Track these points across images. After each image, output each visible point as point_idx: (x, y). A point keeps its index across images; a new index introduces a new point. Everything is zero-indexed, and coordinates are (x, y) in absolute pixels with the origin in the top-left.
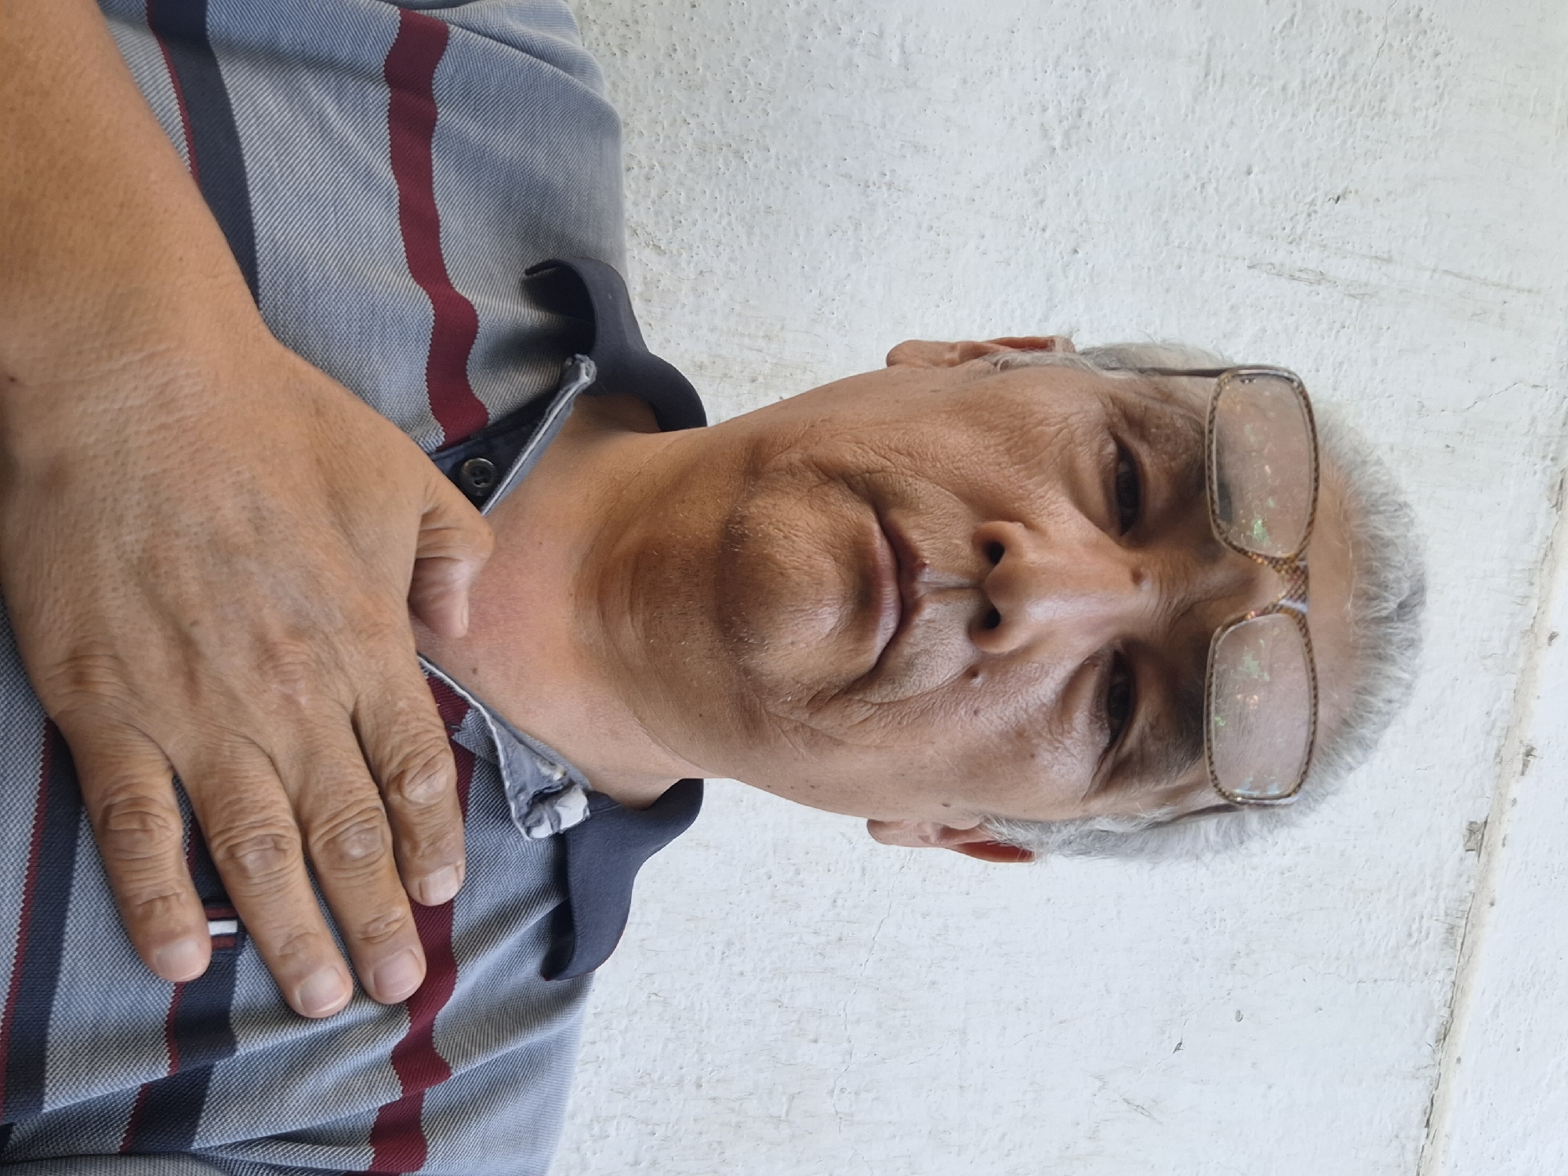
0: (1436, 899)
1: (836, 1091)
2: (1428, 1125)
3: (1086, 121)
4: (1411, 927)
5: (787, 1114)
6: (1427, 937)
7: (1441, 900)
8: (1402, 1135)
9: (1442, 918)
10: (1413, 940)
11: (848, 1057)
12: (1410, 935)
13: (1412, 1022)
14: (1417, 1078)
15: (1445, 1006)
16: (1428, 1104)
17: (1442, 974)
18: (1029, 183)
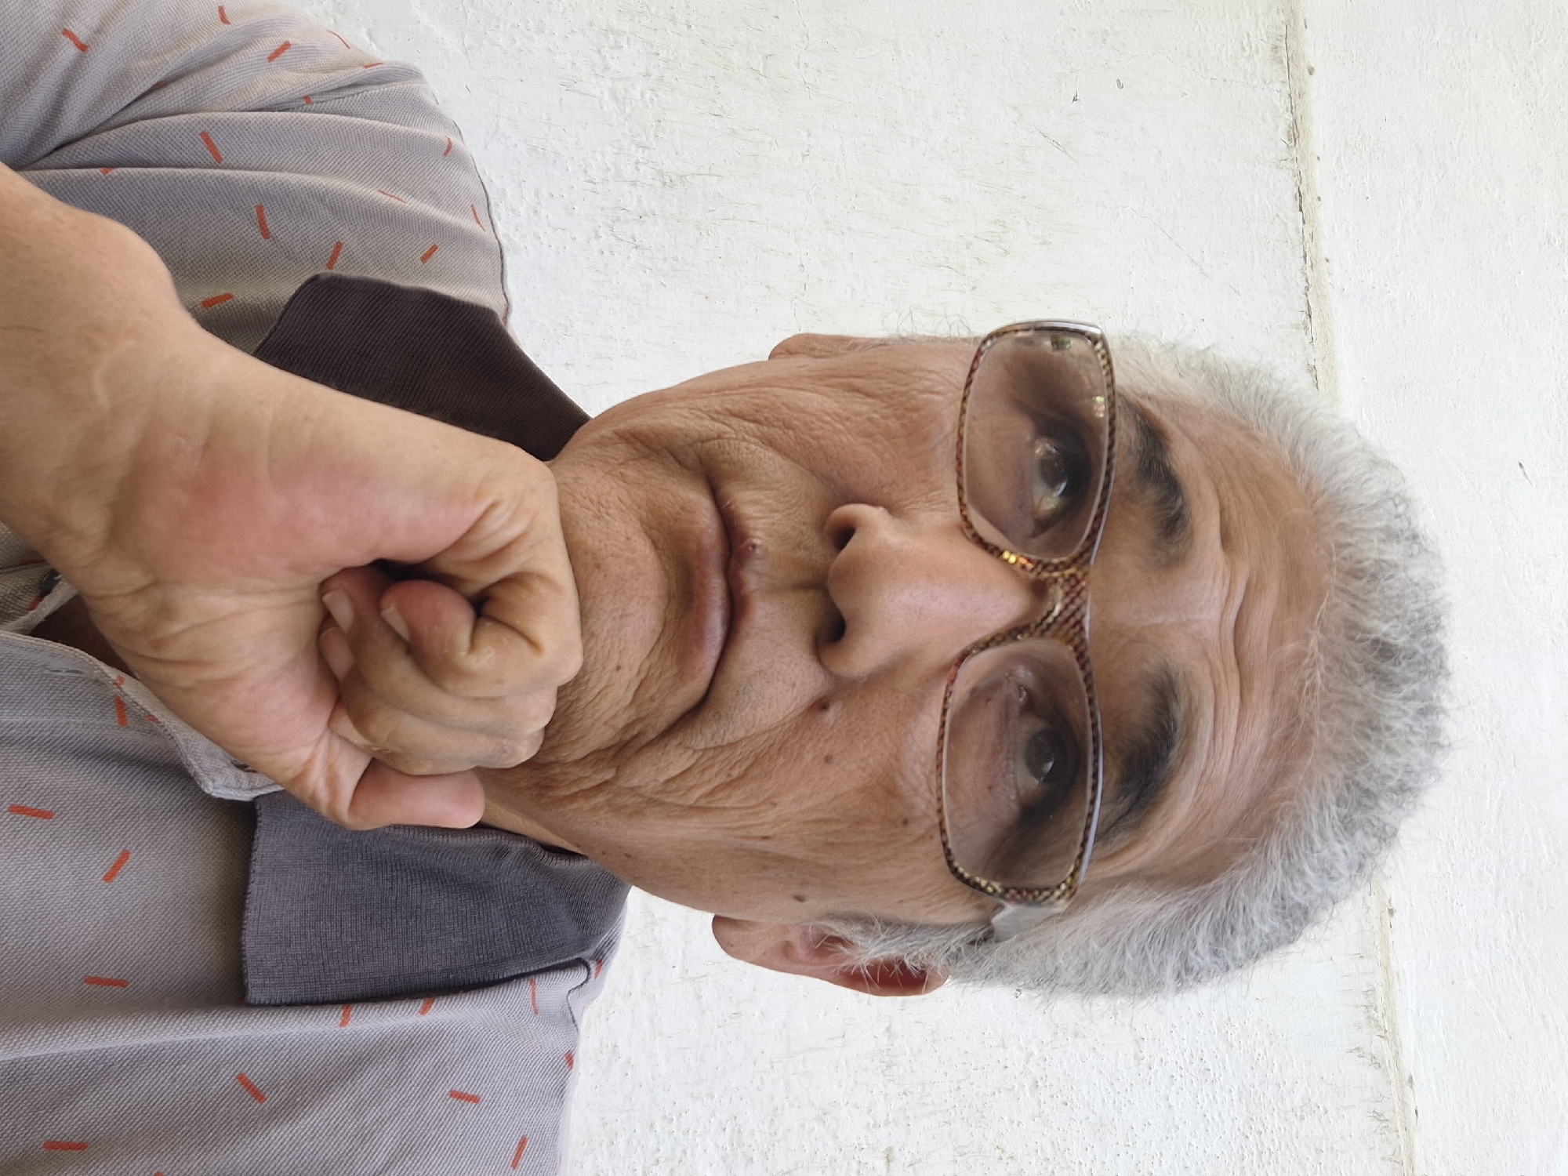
0: (1257, 25)
1: (802, 65)
2: (1301, 210)
4: (1242, 42)
5: (764, 68)
6: (1257, 52)
7: (1260, 24)
8: (1282, 215)
9: (1265, 39)
10: (1247, 54)
11: (805, 38)
12: (1243, 48)
13: (1264, 120)
14: (1281, 168)
15: (1287, 111)
16: (1296, 191)
17: (1278, 86)
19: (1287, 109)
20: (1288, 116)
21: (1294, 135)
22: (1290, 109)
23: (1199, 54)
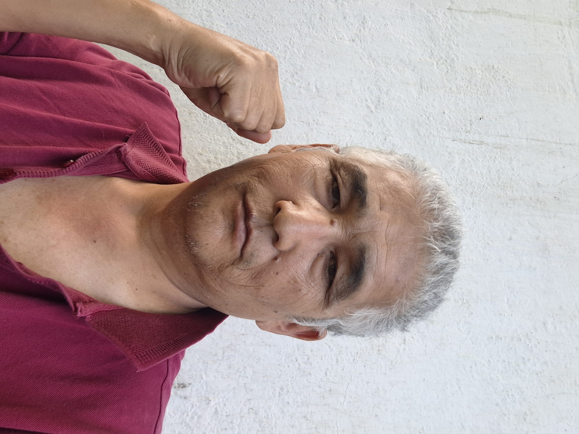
3: (382, 102)
18: (365, 120)
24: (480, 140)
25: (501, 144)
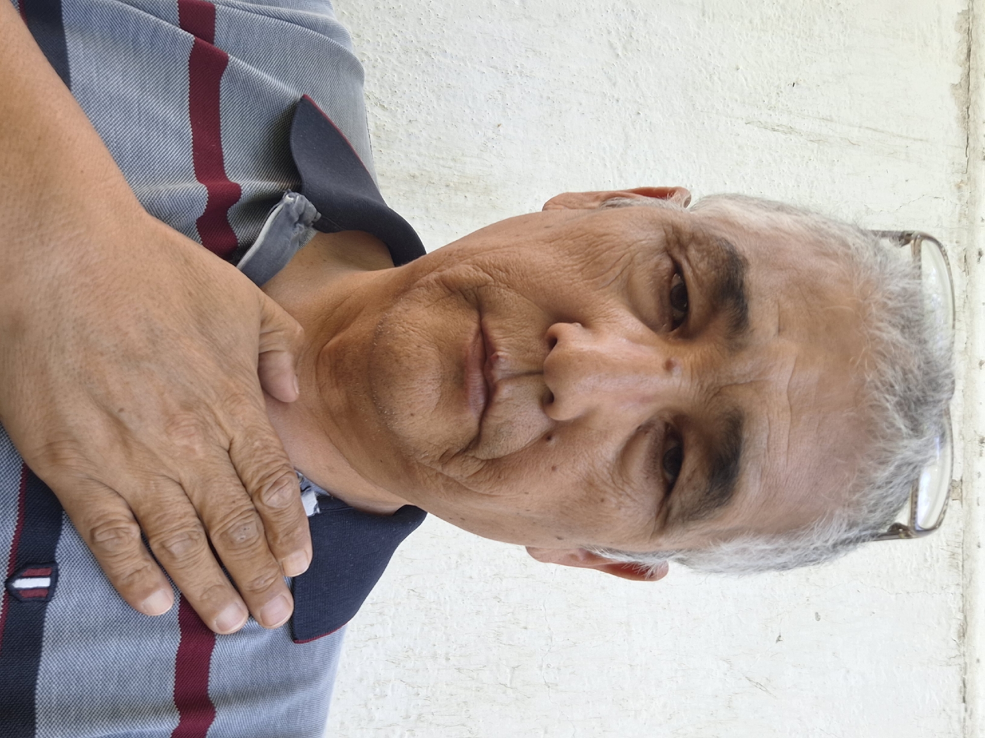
0: (939, 534)
1: (544, 666)
4: (925, 554)
7: (942, 535)
8: (948, 709)
9: (945, 548)
10: (929, 564)
12: (926, 560)
13: (939, 623)
14: (950, 665)
15: (959, 611)
16: (962, 685)
17: (953, 589)
18: (605, 73)
19: (959, 608)
20: (960, 616)
21: (963, 633)
22: (961, 609)
23: (888, 572)
24: (790, 125)
25: (820, 135)
